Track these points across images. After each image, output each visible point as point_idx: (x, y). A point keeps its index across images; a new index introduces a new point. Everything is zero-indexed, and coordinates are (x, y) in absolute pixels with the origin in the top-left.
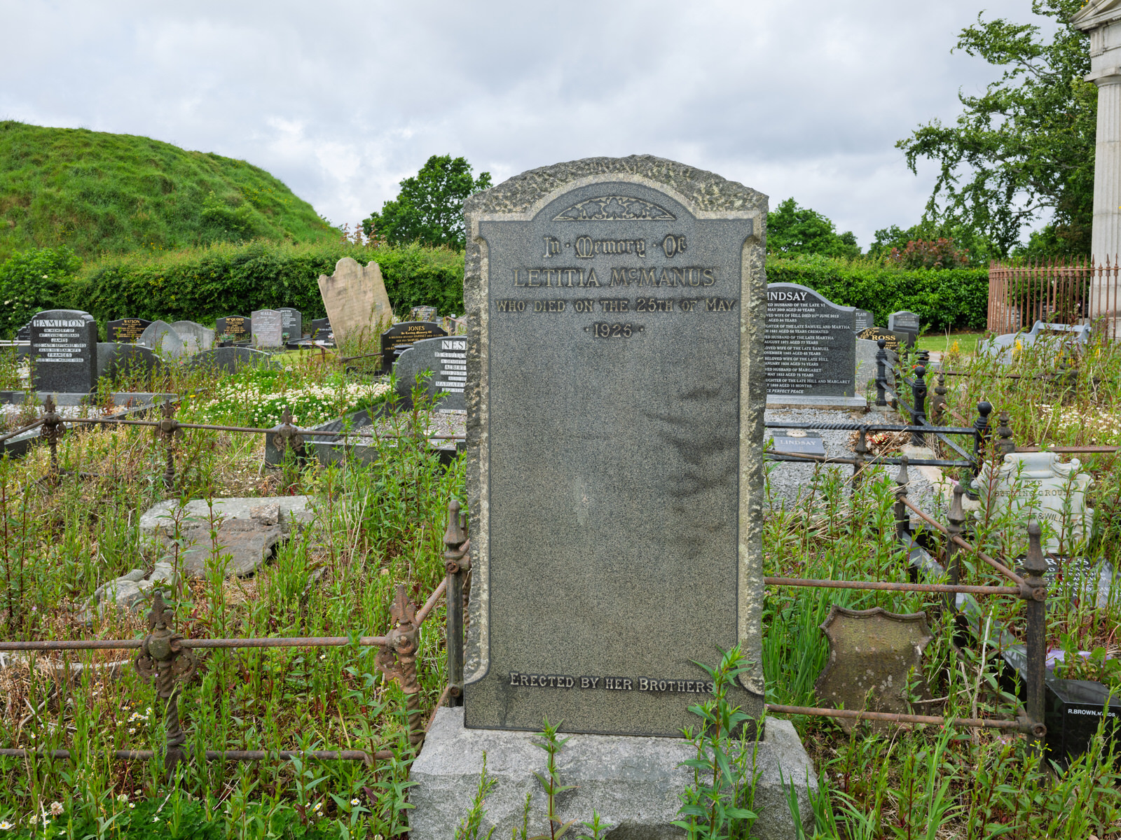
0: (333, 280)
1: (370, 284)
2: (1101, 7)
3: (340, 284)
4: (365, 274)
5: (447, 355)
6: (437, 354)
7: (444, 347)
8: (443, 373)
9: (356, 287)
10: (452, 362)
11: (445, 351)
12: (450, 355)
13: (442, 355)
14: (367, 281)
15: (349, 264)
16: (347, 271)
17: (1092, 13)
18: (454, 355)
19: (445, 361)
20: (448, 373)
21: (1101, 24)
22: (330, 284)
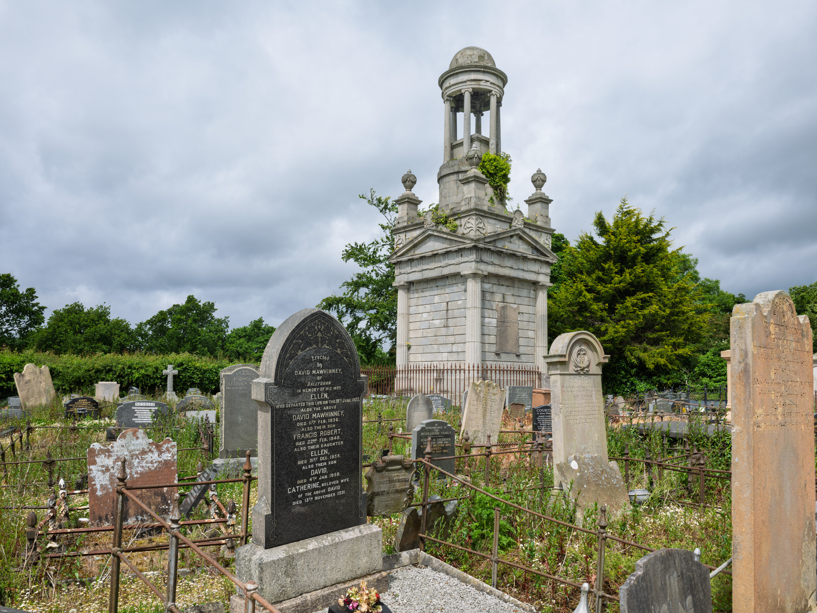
0: (23, 376)
1: (43, 378)
3: (27, 378)
4: (41, 372)
5: (137, 408)
6: (133, 408)
8: (135, 415)
9: (36, 379)
10: (140, 411)
11: (136, 406)
12: (139, 408)
13: (135, 408)
14: (42, 376)
15: (32, 367)
16: (31, 371)
17: (395, 256)
18: (141, 408)
19: (137, 411)
20: (138, 415)
22: (21, 378)
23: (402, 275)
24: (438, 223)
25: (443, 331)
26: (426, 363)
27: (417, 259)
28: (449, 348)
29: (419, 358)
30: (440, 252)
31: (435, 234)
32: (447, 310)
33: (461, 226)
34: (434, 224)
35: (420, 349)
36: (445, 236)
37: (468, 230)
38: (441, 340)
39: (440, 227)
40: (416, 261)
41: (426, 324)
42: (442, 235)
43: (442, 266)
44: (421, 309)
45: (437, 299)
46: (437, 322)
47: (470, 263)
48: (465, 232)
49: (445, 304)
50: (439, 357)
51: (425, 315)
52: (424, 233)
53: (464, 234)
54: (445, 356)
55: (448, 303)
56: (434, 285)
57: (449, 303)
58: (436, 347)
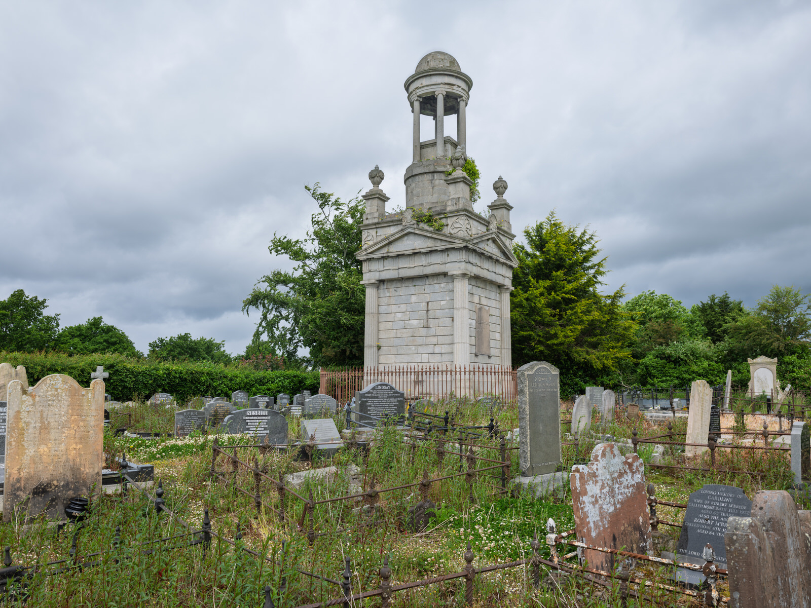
2: (369, 251)
4: (17, 375)
5: (249, 418)
6: (245, 418)
7: (248, 414)
8: (247, 427)
10: (251, 421)
11: (248, 416)
12: (250, 418)
13: (247, 418)
15: (8, 367)
17: (364, 253)
18: (252, 418)
19: (248, 421)
20: (249, 427)
21: (368, 259)
23: (372, 273)
24: (418, 222)
25: (423, 332)
26: (401, 365)
27: (392, 257)
28: (430, 349)
29: (392, 359)
30: (423, 250)
31: (417, 232)
32: (428, 311)
33: (447, 225)
34: (415, 222)
35: (393, 350)
36: (429, 235)
37: (456, 231)
38: (420, 341)
39: (422, 225)
40: (390, 259)
41: (401, 324)
42: (425, 234)
43: (424, 265)
44: (394, 308)
45: (414, 299)
46: (415, 323)
47: (459, 264)
48: (453, 232)
49: (425, 304)
50: (418, 358)
51: (399, 315)
52: (402, 230)
53: (451, 234)
54: (425, 358)
55: (428, 303)
56: (412, 285)
57: (430, 303)
58: (413, 348)
